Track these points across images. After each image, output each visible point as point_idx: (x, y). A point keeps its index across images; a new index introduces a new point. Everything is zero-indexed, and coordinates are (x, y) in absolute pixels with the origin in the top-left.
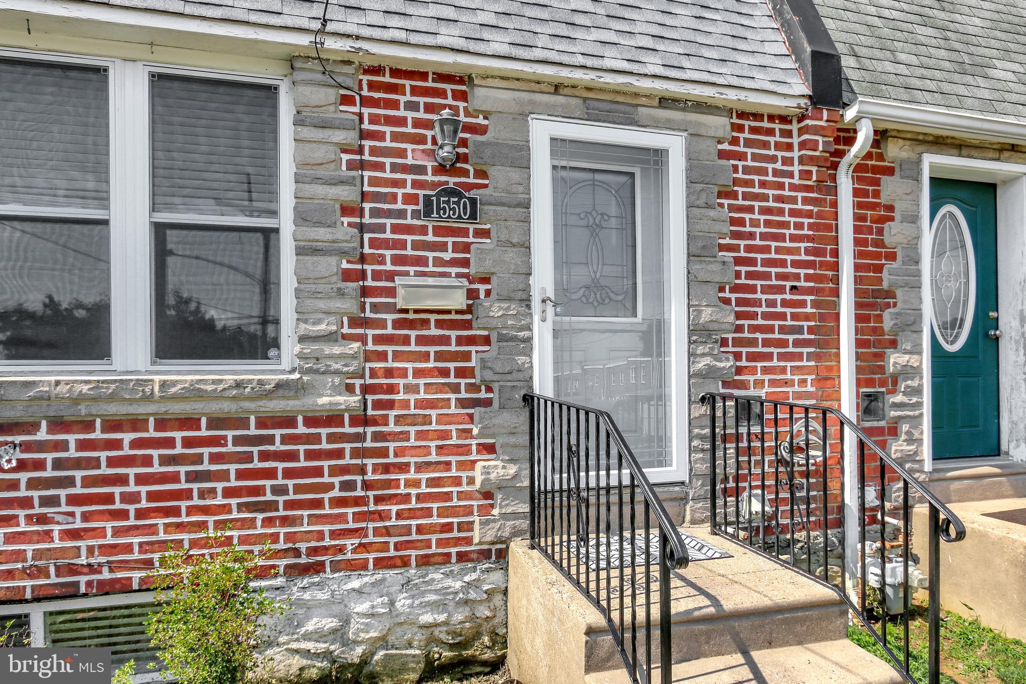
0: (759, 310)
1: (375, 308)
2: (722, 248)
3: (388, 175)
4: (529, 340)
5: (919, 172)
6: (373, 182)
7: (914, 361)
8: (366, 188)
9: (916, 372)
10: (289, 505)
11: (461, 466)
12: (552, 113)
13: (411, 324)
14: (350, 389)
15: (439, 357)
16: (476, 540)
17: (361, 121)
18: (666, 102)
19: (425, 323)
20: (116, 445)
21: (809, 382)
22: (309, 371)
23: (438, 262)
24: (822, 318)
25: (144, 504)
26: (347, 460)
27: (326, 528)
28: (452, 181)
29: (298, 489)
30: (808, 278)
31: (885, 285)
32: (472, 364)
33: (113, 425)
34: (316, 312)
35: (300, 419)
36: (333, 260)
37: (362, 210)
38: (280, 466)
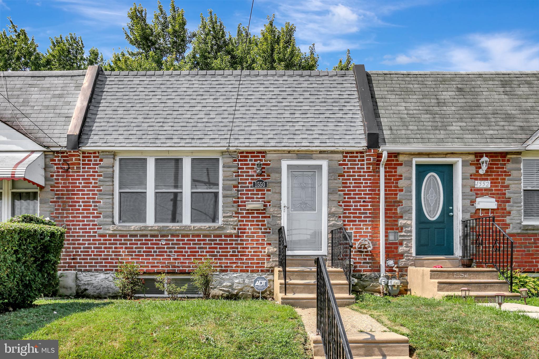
0: (352, 208)
1: (241, 210)
2: (339, 191)
3: (245, 177)
4: (281, 217)
5: (412, 164)
6: (241, 179)
7: (409, 222)
8: (239, 181)
9: (410, 226)
10: (220, 256)
11: (262, 248)
12: (288, 158)
13: (250, 213)
14: (235, 229)
15: (257, 221)
16: (265, 267)
17: (238, 165)
18: (321, 152)
19: (253, 213)
20: (184, 240)
21: (369, 228)
22: (225, 224)
23: (257, 198)
24: (374, 209)
25: (189, 253)
26: (234, 246)
27: (229, 261)
28: (261, 178)
29: (222, 252)
30: (369, 198)
31: (398, 199)
32: (265, 223)
33: (183, 236)
34: (227, 211)
35: (223, 236)
36: (231, 199)
37: (238, 186)
38: (218, 246)
